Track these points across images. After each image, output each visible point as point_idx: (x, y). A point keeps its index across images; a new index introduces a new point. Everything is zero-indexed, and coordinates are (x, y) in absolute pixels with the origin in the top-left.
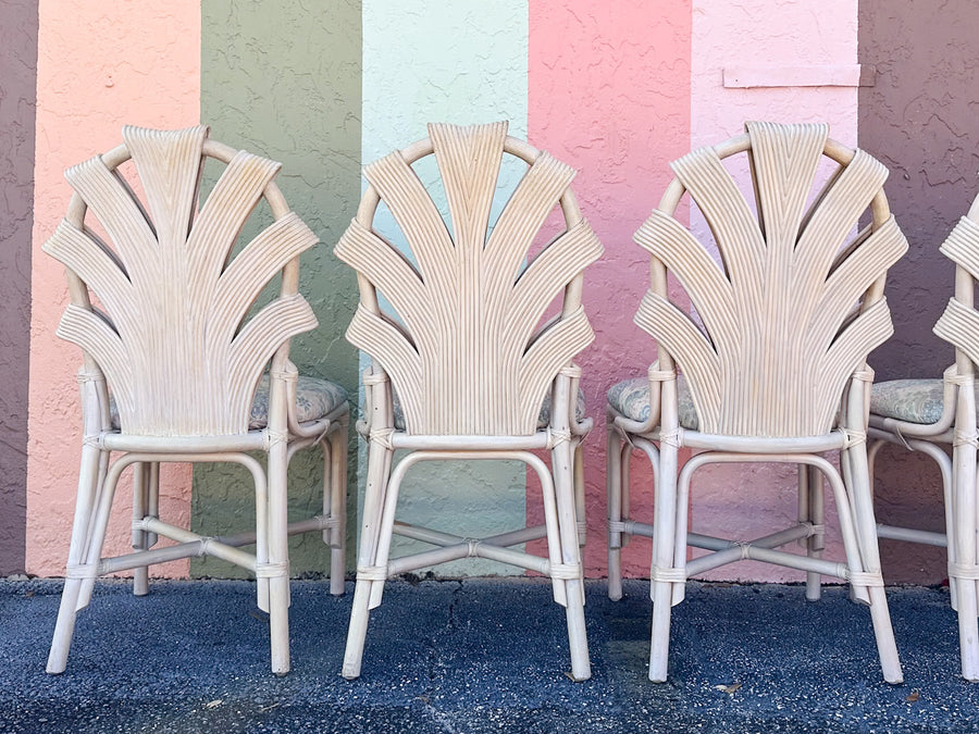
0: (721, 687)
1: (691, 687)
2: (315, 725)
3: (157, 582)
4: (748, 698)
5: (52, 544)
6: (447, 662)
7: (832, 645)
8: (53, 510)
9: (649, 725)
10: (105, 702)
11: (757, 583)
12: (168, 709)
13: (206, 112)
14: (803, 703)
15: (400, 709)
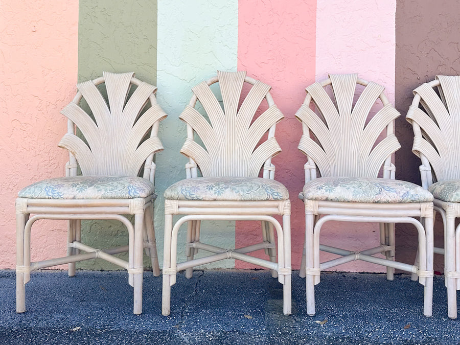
0: (318, 322)
1: (303, 321)
2: (122, 339)
3: (57, 271)
4: (329, 327)
5: (5, 253)
6: (190, 309)
7: (375, 302)
8: (6, 237)
9: (281, 339)
10: (25, 328)
11: (345, 272)
12: (54, 331)
13: (81, 44)
14: (355, 329)
15: (165, 332)
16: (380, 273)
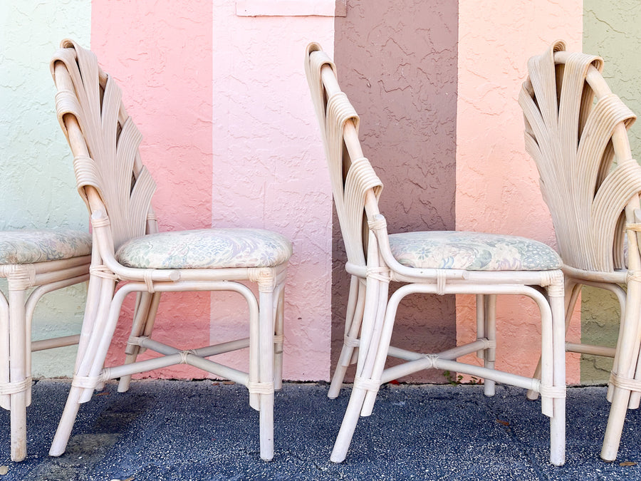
16: (309, 382)
